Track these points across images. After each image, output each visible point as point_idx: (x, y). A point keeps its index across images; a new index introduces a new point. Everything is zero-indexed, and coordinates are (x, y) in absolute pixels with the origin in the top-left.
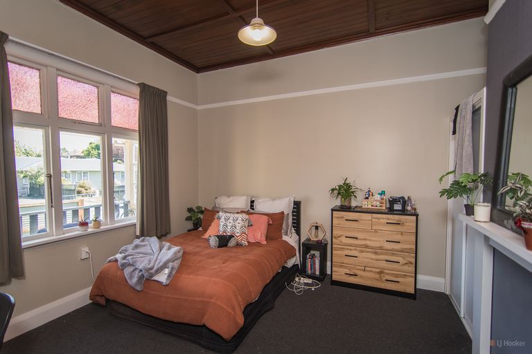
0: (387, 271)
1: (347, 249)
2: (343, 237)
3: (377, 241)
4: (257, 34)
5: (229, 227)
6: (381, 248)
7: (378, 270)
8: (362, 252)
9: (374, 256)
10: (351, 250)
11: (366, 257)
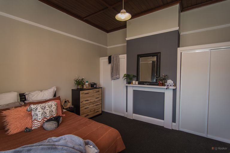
0: (96, 109)
1: (85, 106)
2: (84, 101)
3: (93, 100)
4: (123, 16)
5: (48, 113)
6: (94, 101)
7: (94, 110)
8: (89, 105)
9: (93, 105)
10: (86, 106)
11: (91, 107)
